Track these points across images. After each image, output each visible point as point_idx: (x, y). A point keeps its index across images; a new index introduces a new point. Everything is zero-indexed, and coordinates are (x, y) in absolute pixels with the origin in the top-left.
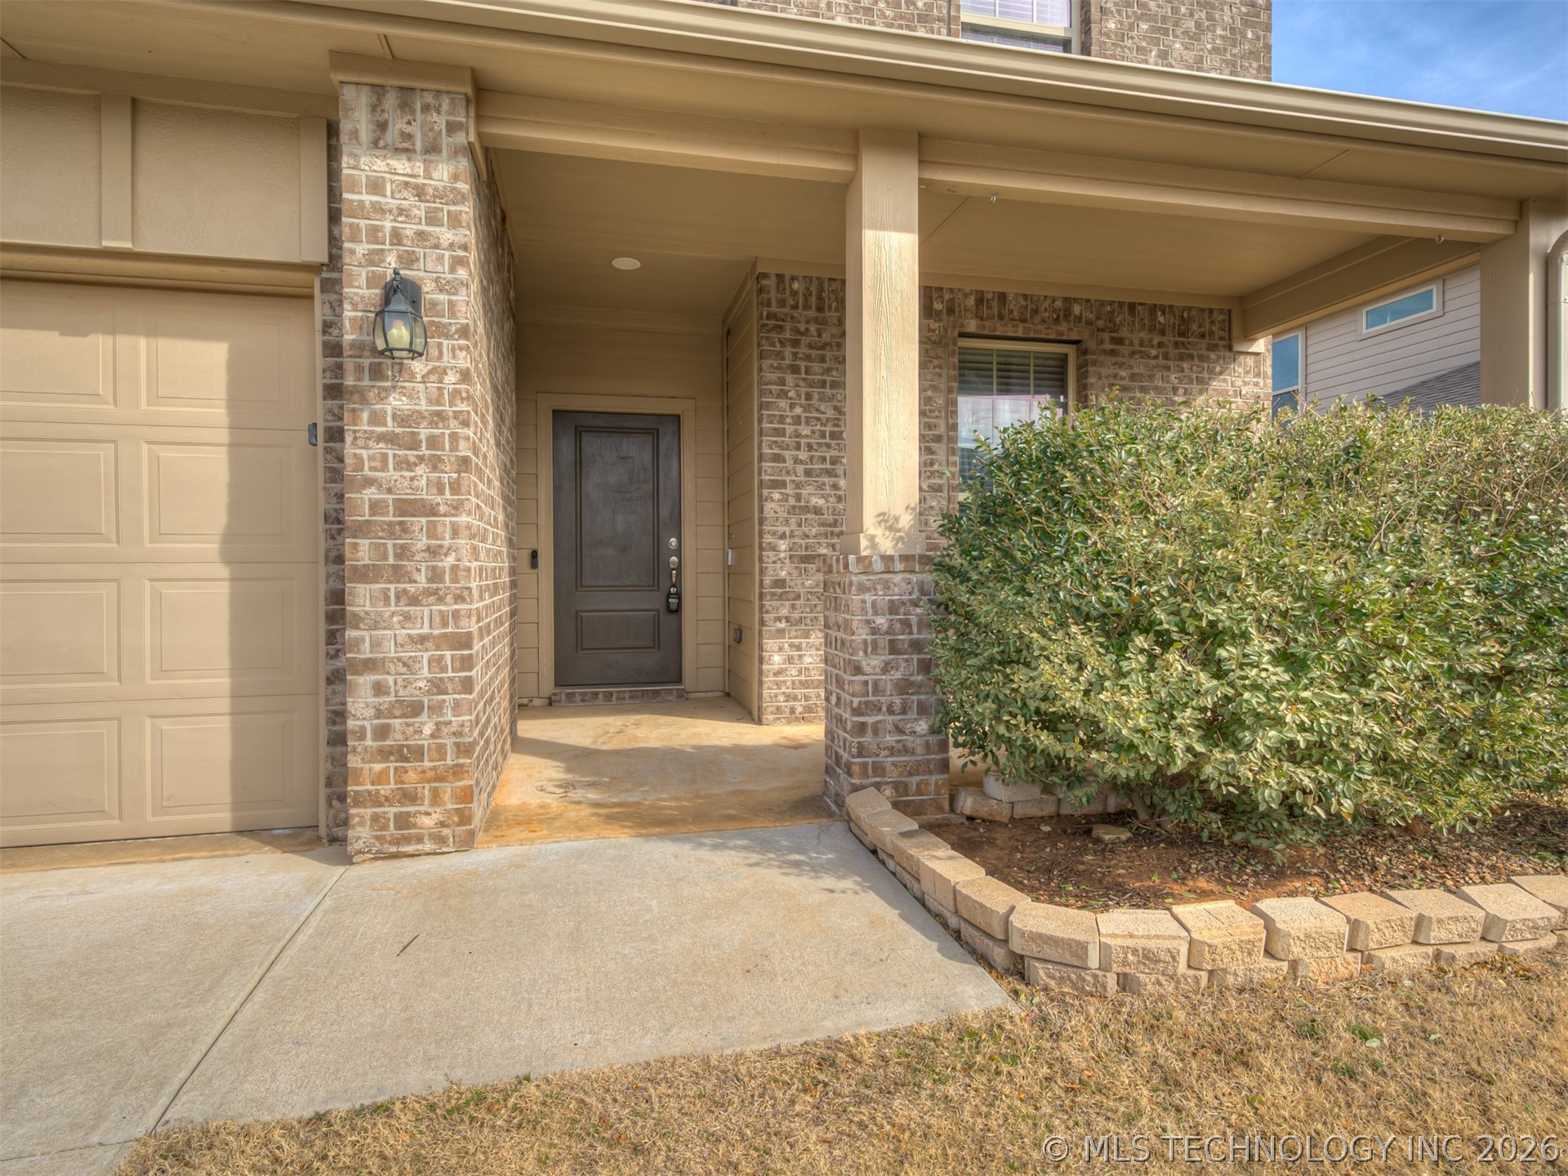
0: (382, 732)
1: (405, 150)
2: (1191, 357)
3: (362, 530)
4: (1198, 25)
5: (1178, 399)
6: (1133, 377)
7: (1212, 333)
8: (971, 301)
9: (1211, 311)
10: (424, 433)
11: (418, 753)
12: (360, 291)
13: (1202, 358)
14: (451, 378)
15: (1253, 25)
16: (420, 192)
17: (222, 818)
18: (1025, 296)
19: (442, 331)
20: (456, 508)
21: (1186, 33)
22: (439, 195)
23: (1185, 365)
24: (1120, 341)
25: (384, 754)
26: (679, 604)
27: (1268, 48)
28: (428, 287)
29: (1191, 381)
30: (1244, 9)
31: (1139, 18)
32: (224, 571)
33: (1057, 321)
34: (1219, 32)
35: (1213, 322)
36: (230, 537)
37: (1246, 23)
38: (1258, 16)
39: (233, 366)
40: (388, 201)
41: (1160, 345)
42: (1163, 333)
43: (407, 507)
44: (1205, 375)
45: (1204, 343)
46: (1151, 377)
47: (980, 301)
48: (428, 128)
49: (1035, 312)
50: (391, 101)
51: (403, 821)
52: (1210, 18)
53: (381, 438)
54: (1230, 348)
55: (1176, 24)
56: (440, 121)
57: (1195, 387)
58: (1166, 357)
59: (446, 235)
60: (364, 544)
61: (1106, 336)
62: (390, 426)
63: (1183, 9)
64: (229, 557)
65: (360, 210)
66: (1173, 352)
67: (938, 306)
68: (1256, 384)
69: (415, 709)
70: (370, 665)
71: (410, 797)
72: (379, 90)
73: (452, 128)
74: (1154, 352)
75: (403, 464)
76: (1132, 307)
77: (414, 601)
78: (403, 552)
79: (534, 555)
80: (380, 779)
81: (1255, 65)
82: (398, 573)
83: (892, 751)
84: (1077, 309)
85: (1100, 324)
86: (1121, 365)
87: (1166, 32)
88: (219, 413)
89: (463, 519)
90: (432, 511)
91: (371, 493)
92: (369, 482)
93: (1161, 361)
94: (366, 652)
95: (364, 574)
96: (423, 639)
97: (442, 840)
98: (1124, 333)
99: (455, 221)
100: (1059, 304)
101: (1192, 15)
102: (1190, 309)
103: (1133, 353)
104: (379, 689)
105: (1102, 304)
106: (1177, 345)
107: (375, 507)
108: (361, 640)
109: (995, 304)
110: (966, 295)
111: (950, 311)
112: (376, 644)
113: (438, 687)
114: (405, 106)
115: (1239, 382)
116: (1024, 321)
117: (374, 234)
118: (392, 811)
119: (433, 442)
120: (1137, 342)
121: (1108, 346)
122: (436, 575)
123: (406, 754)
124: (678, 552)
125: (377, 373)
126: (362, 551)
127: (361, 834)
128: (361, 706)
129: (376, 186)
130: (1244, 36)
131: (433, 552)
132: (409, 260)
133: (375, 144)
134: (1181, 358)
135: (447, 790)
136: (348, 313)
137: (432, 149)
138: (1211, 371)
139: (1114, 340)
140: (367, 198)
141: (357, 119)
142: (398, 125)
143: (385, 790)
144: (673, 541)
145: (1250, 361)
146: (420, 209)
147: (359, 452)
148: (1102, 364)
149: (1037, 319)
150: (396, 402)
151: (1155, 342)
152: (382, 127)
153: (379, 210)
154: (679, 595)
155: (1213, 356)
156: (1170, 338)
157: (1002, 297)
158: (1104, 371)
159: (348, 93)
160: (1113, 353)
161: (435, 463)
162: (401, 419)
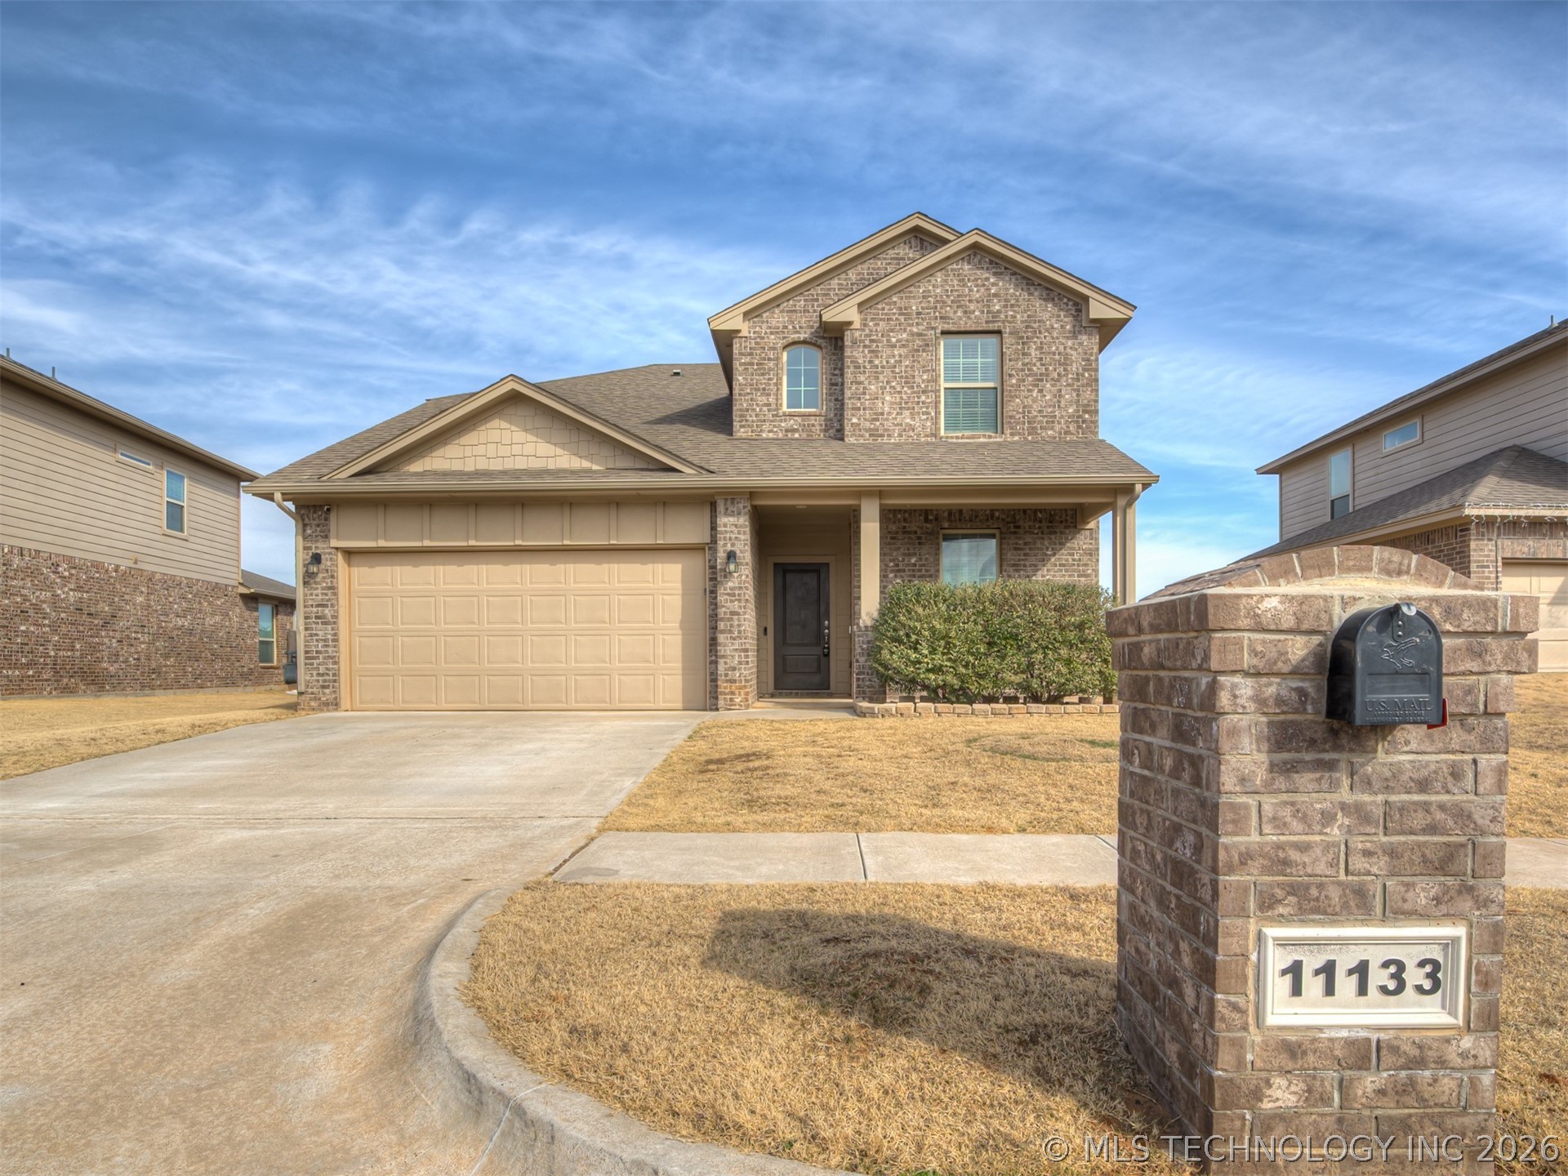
0: (726, 675)
1: (733, 516)
2: (1056, 533)
3: (722, 619)
4: (1059, 374)
5: (1049, 553)
6: (1025, 544)
7: (1066, 520)
8: (946, 514)
9: (1066, 510)
10: (737, 592)
11: (735, 681)
12: (721, 555)
13: (1061, 533)
14: (743, 577)
15: (1088, 370)
16: (736, 526)
17: (680, 705)
18: (972, 510)
19: (742, 564)
20: (745, 613)
21: (1053, 379)
22: (741, 526)
23: (1053, 537)
24: (1019, 527)
25: (727, 681)
26: (829, 652)
27: (1096, 380)
28: (738, 552)
29: (1055, 544)
30: (1083, 363)
31: (1028, 376)
32: (680, 632)
33: (987, 520)
34: (1070, 376)
35: (1067, 515)
36: (682, 622)
37: (1084, 370)
38: (1091, 365)
39: (683, 571)
40: (728, 529)
41: (1039, 528)
42: (1040, 522)
43: (733, 613)
44: (1063, 540)
45: (1062, 526)
46: (1035, 543)
47: (950, 513)
48: (738, 508)
49: (977, 517)
50: (729, 502)
51: (731, 700)
52: (1065, 370)
53: (727, 594)
54: (1076, 527)
55: (1047, 375)
56: (741, 506)
57: (1058, 546)
58: (1042, 533)
59: (742, 537)
60: (722, 623)
61: (1012, 525)
62: (729, 591)
63: (1051, 368)
64: (682, 628)
65: (721, 533)
66: (1046, 530)
67: (931, 517)
68: (1091, 544)
69: (734, 669)
70: (724, 657)
71: (733, 693)
72: (726, 500)
73: (744, 507)
74: (1036, 531)
75: (732, 601)
76: (1025, 511)
77: (734, 639)
78: (731, 626)
79: (766, 629)
80: (726, 688)
81: (1090, 389)
82: (730, 632)
83: (868, 687)
84: (997, 514)
85: (1009, 520)
86: (1019, 538)
87: (1042, 380)
88: (679, 585)
89: (747, 616)
90: (738, 614)
91: (724, 609)
92: (724, 606)
93: (1040, 535)
94: (722, 653)
95: (722, 632)
96: (736, 650)
97: (741, 706)
98: (1021, 523)
99: (745, 533)
100: (988, 512)
101: (1055, 370)
102: (1055, 510)
103: (1025, 532)
104: (726, 663)
105: (1009, 510)
106: (1048, 527)
107: (725, 613)
108: (721, 650)
109: (957, 515)
110: (944, 512)
111: (936, 519)
112: (725, 651)
113: (740, 663)
114: (733, 503)
115: (1081, 543)
116: (971, 521)
117: (725, 538)
118: (728, 697)
119: (739, 595)
120: (1027, 527)
121: (1013, 530)
122: (739, 632)
123: (733, 681)
124: (828, 628)
125: (725, 577)
126: (721, 625)
127: (721, 703)
128: (721, 668)
129: (725, 526)
130: (1083, 375)
131: (739, 626)
132: (733, 545)
133: (725, 514)
134: (1051, 533)
135: (742, 692)
136: (719, 561)
137: (739, 514)
138: (1067, 539)
139: (1015, 527)
140: (724, 529)
141: (721, 508)
142: (731, 509)
143: (727, 691)
144: (827, 622)
145: (1088, 533)
146: (736, 530)
147: (721, 598)
148: (1010, 538)
149: (978, 520)
150: (730, 584)
151: (1037, 526)
152: (727, 509)
153: (726, 532)
154: (828, 648)
155: (1067, 531)
156: (1044, 524)
157: (961, 512)
158: (1011, 542)
159: (719, 502)
160: (1015, 533)
161: (740, 601)
162: (731, 589)
